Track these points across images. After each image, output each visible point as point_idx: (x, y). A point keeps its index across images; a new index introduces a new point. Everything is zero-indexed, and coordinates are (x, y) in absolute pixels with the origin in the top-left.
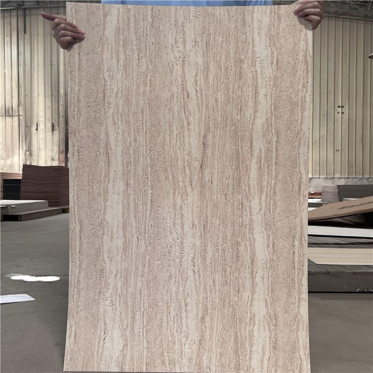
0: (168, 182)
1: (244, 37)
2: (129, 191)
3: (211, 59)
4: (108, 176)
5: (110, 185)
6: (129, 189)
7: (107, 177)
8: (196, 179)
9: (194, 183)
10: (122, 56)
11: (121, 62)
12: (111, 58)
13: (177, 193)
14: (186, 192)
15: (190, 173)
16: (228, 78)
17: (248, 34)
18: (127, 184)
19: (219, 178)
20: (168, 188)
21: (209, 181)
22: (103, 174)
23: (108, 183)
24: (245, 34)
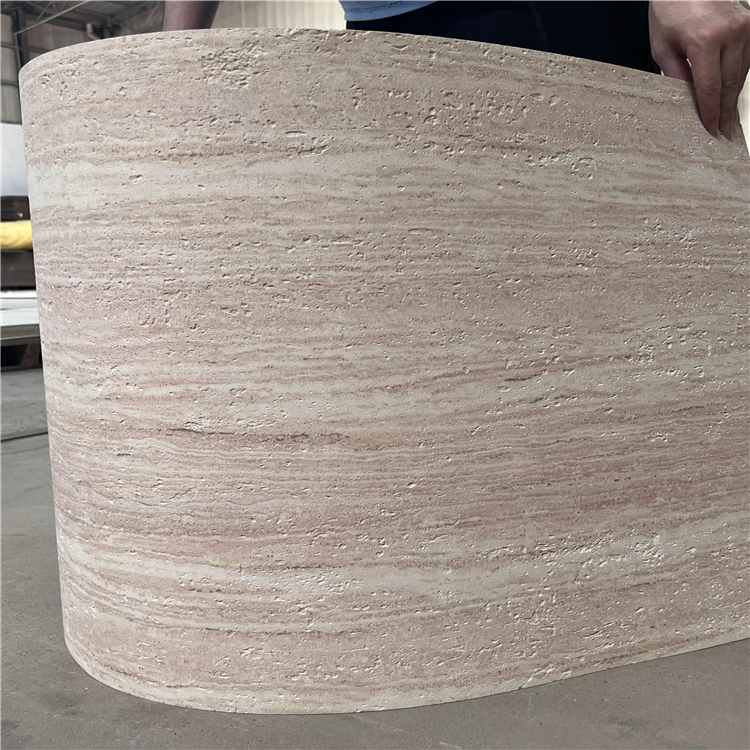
0: (112, 334)
1: (720, 493)
2: (75, 223)
3: (651, 424)
4: (118, 160)
5: (87, 168)
6: (80, 222)
7: (116, 155)
8: (130, 413)
9: (115, 407)
10: (642, 201)
11: (625, 199)
12: (632, 175)
13: (81, 357)
14: (87, 382)
15: (153, 398)
16: (588, 475)
17: (730, 500)
18: (94, 217)
19: (138, 475)
20: (92, 333)
21: (126, 448)
22: (122, 142)
23: (92, 161)
24: (729, 495)
